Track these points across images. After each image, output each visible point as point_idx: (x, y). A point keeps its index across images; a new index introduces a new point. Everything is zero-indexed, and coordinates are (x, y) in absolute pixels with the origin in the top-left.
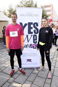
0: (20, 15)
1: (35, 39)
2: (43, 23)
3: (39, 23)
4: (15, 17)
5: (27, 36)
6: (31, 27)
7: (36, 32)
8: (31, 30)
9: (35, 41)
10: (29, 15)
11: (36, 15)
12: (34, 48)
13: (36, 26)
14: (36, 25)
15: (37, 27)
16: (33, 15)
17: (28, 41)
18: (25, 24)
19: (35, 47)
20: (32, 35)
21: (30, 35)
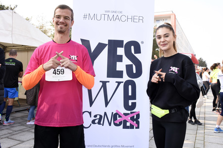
0: (85, 17)
1: (130, 94)
2: (158, 41)
3: (142, 42)
4: (66, 18)
5: (104, 84)
6: (118, 53)
7: (134, 72)
8: (118, 63)
9: (130, 102)
10: (111, 16)
11: (133, 19)
12: (125, 127)
13: (133, 51)
14: (132, 47)
15: (137, 55)
16: (123, 18)
17: (107, 103)
18: (100, 44)
19: (128, 124)
20: (119, 83)
21: (112, 83)
